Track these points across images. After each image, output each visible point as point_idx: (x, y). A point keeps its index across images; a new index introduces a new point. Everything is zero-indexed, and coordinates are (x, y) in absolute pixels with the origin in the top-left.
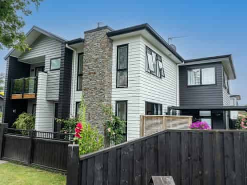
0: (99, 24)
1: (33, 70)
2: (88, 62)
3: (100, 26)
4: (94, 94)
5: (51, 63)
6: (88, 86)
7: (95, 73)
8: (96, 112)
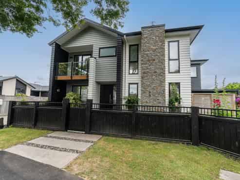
0: (153, 22)
1: (72, 58)
2: (146, 52)
3: (155, 24)
4: (154, 77)
5: (99, 51)
6: (148, 70)
7: (154, 60)
8: (157, 91)
